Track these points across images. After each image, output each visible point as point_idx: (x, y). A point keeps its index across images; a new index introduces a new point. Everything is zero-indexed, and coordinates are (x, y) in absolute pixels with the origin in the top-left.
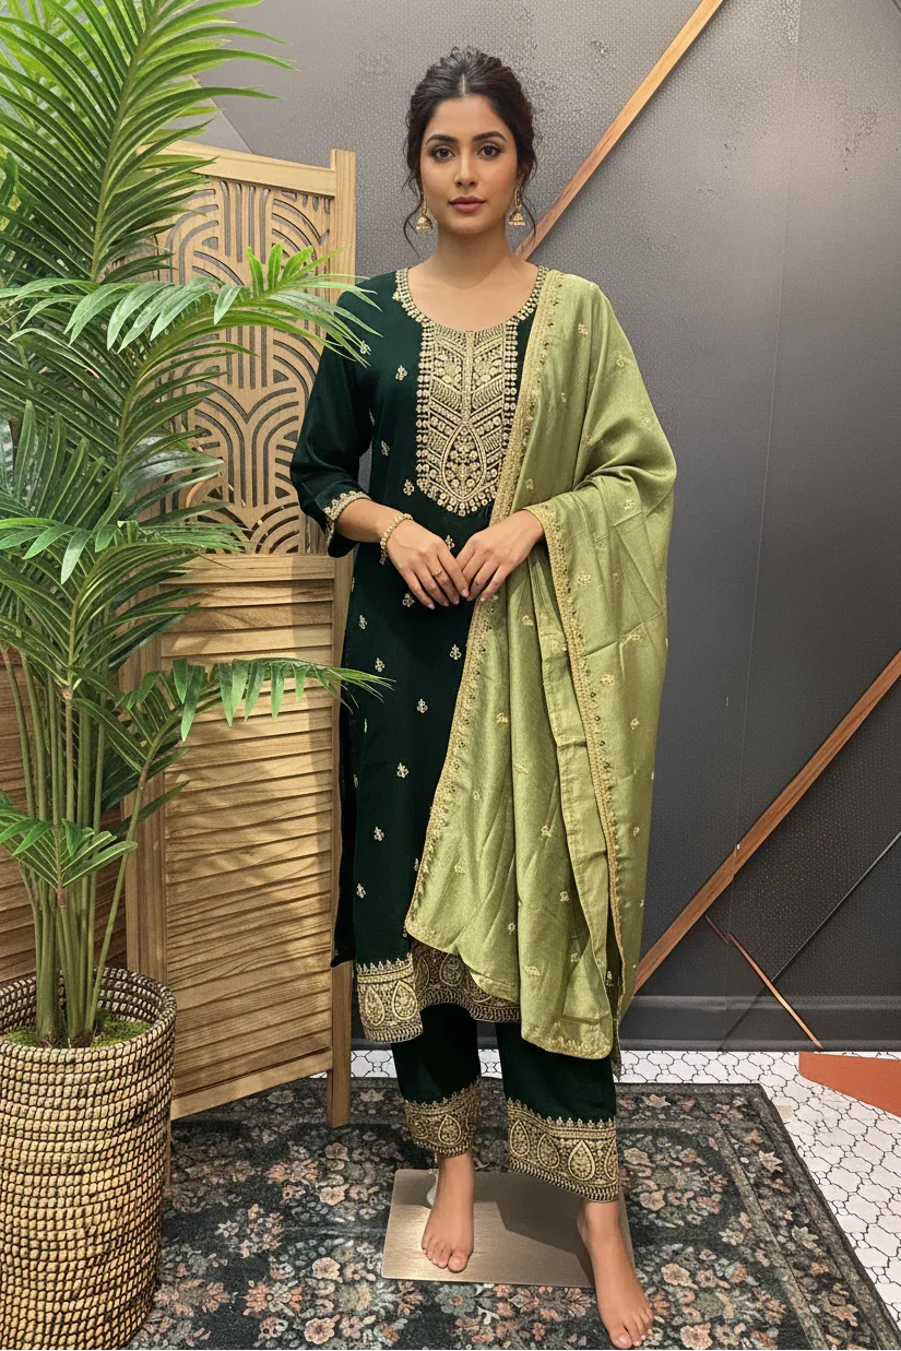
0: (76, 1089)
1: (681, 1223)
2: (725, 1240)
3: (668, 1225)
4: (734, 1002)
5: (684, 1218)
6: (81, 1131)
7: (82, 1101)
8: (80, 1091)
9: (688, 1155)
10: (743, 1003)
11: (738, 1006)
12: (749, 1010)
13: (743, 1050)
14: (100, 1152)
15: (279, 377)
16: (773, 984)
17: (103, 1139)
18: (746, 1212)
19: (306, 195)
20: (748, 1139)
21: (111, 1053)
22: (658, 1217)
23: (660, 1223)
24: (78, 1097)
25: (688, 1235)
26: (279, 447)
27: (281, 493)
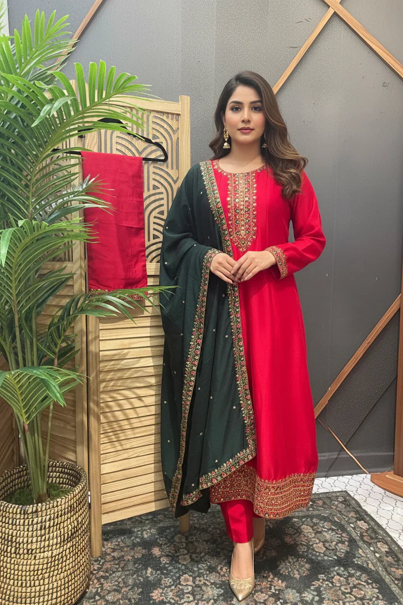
0: (39, 525)
1: (336, 557)
2: (356, 562)
3: (330, 559)
4: (330, 455)
5: (336, 555)
6: (44, 547)
7: (43, 531)
8: (41, 526)
9: (327, 525)
10: (334, 455)
11: (332, 457)
12: (337, 458)
13: (336, 476)
14: (55, 556)
15: (155, 187)
16: (345, 446)
17: (56, 549)
18: (361, 548)
19: (168, 113)
20: (350, 516)
21: (55, 504)
22: (325, 555)
23: (326, 558)
24: (41, 529)
25: (340, 562)
26: (155, 217)
27: (155, 237)
